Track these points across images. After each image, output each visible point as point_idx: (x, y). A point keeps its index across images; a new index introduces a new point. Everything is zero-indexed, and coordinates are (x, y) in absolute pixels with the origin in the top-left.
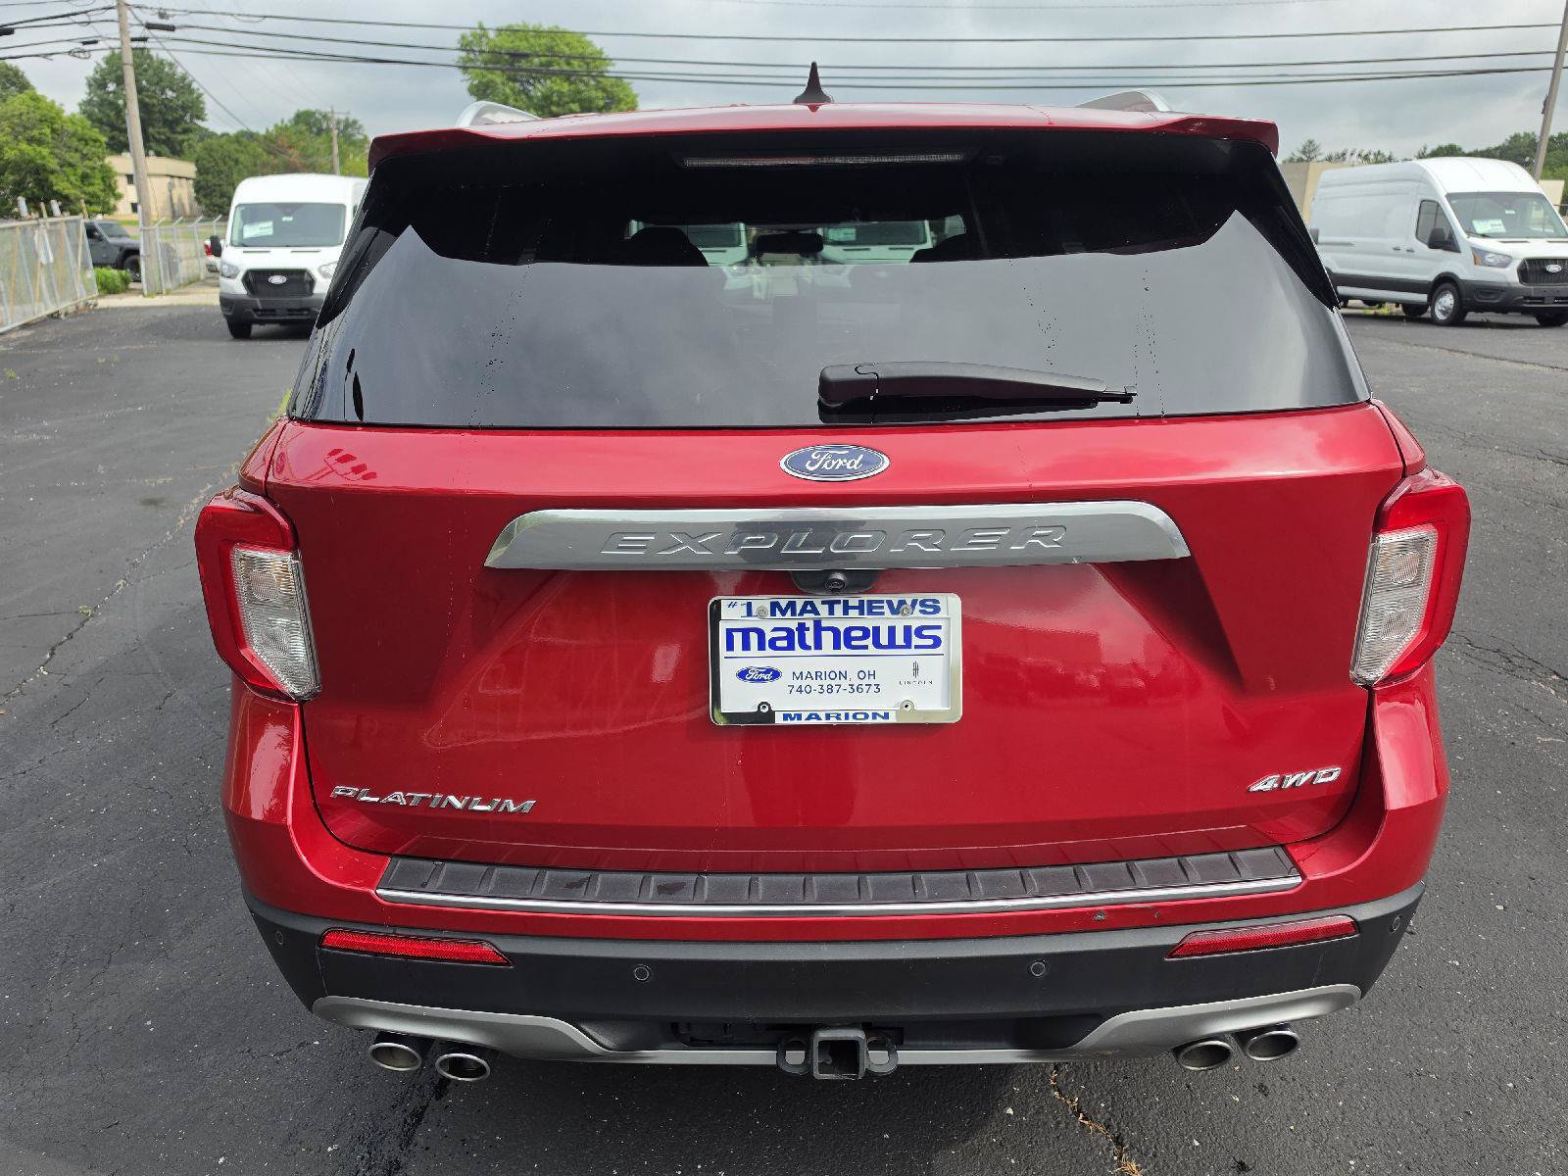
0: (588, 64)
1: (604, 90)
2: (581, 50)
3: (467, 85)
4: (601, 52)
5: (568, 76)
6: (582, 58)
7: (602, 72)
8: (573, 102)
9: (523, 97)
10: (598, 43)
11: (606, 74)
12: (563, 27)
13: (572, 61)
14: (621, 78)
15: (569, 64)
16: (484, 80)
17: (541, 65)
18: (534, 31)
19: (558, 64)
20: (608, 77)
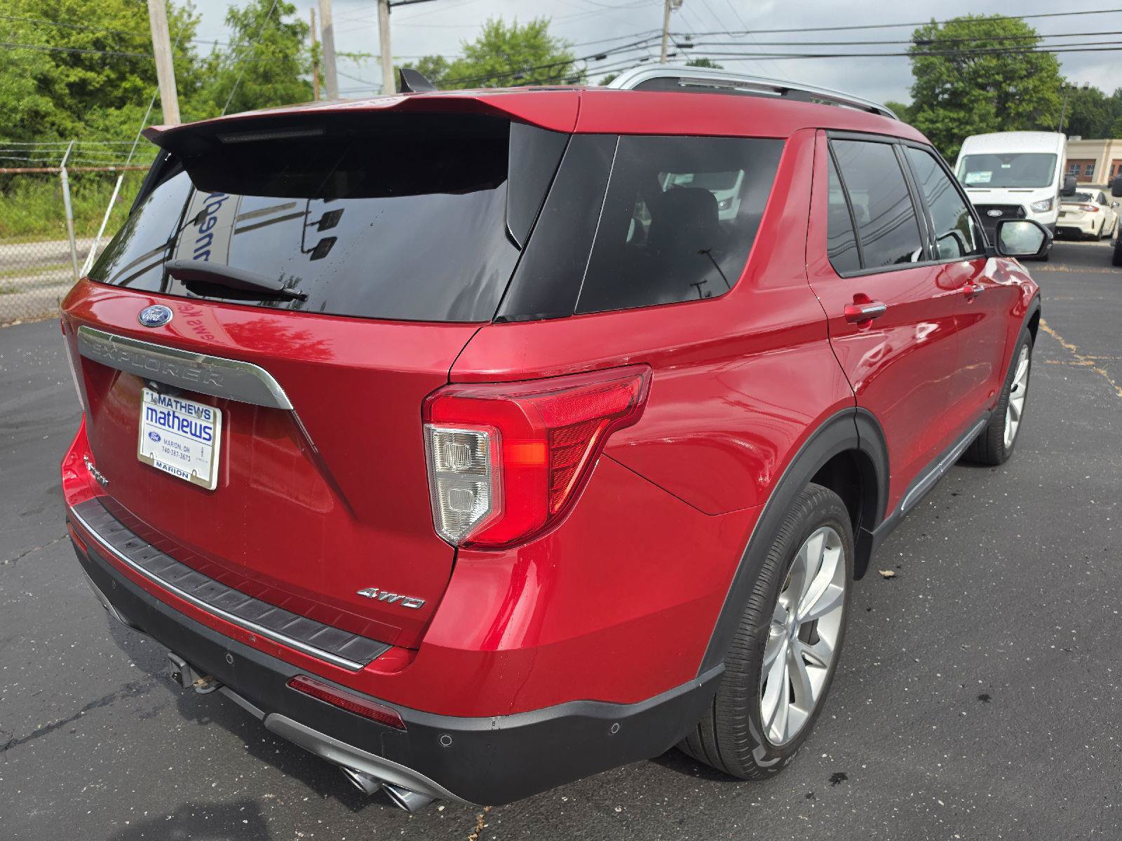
0: (1018, 43)
1: (1029, 62)
2: (1015, 31)
3: (911, 68)
4: (1033, 32)
5: (997, 54)
6: (1015, 38)
7: (1030, 48)
8: (998, 74)
9: (956, 73)
10: (1031, 24)
11: (1034, 49)
12: (1002, 14)
13: (1005, 42)
14: (1047, 52)
15: (1001, 44)
16: (926, 63)
17: (977, 46)
18: (976, 21)
19: (992, 45)
20: (1036, 52)
